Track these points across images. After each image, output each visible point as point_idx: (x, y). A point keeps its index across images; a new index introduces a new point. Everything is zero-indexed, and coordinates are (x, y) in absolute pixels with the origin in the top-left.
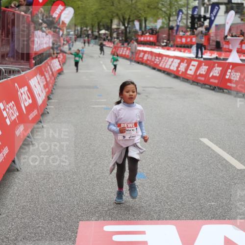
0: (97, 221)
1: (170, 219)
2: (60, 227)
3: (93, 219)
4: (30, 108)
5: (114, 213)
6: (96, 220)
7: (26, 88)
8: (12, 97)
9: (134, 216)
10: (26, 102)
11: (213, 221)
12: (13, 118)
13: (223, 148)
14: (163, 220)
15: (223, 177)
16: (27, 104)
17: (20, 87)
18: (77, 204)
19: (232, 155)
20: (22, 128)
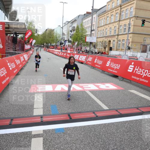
0: (35, 85)
1: (51, 84)
4: (23, 61)
7: (22, 57)
8: (19, 58)
10: (22, 59)
11: (60, 84)
12: (19, 63)
20: (21, 65)
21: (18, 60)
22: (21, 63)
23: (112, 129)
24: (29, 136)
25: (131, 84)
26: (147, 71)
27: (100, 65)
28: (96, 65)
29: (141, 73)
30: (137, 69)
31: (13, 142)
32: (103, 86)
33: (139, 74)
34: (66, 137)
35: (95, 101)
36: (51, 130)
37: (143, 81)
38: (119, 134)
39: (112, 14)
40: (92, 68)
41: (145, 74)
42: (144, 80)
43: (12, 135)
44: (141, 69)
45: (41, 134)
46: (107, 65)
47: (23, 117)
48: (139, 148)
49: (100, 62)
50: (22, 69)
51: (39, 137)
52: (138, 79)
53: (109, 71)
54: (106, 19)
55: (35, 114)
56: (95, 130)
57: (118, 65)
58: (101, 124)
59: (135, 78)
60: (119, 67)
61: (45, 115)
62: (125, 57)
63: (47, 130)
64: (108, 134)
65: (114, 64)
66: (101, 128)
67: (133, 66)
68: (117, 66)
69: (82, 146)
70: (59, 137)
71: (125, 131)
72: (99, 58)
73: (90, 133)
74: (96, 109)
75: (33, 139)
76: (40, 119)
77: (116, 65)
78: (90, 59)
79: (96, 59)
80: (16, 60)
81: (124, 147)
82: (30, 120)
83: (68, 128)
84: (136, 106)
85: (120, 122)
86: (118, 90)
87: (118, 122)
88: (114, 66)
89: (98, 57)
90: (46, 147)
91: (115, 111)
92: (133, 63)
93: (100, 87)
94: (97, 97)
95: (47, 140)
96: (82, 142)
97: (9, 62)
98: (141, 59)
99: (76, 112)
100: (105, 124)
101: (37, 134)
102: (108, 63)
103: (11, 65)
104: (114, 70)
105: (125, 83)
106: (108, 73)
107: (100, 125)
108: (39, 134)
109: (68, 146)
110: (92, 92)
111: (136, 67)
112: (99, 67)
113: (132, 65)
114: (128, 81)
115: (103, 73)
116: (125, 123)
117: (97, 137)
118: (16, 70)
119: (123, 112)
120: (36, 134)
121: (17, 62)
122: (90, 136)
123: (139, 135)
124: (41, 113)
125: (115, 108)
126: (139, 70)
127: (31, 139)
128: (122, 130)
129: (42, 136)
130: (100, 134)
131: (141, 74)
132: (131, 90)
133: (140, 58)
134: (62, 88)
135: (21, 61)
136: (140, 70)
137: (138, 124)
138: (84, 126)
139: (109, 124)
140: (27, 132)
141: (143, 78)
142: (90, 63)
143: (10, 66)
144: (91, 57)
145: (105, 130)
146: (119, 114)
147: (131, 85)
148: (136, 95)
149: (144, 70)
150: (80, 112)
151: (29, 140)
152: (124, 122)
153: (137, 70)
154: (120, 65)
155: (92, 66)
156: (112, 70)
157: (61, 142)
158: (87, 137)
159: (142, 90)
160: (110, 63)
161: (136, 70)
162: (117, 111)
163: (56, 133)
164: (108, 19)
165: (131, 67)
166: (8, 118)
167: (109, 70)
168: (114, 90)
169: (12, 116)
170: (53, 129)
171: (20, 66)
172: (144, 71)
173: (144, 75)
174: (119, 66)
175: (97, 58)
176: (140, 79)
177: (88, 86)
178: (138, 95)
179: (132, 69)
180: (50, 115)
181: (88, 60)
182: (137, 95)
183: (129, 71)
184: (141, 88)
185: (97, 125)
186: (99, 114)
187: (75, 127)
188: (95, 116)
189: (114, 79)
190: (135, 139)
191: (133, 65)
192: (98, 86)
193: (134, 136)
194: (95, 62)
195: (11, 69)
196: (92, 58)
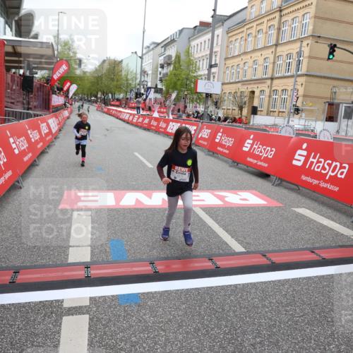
0: (75, 190)
1: (112, 190)
4: (47, 135)
7: (45, 124)
10: (45, 130)
11: (132, 191)
12: (36, 139)
16: (45, 132)
19: (148, 160)
20: (41, 144)
21: (33, 130)
22: (42, 139)
23: (252, 299)
24: (56, 311)
25: (299, 193)
26: (338, 164)
27: (228, 148)
28: (219, 148)
29: (324, 168)
30: (313, 160)
31: (19, 325)
32: (234, 198)
33: (319, 170)
34: (145, 315)
35: (214, 232)
36: (108, 297)
37: (326, 189)
38: (267, 310)
39: (259, 28)
40: (211, 155)
41: (333, 172)
42: (329, 186)
43: (15, 308)
44: (323, 160)
45: (86, 307)
46: (245, 149)
47: (44, 266)
48: (313, 341)
49: (229, 142)
50: (43, 152)
51: (80, 314)
52: (315, 182)
53: (250, 162)
54: (246, 40)
55: (71, 260)
56: (211, 299)
57: (269, 148)
58: (227, 286)
59: (309, 179)
60: (273, 153)
61: (95, 261)
62: (286, 132)
63: (100, 298)
64: (242, 310)
65: (260, 146)
66: (226, 295)
67: (305, 153)
68: (269, 152)
69: (180, 337)
70: (128, 314)
71: (282, 303)
72: (227, 133)
73: (200, 307)
74: (215, 251)
75: (65, 318)
76: (83, 272)
77: (265, 149)
78: (205, 133)
79: (220, 134)
81: (278, 340)
82: (59, 274)
83: (148, 293)
84: (309, 246)
85: (270, 282)
86: (269, 207)
87: (265, 283)
88: (261, 152)
89: (223, 128)
90: (96, 337)
91: (260, 256)
92: (305, 146)
93: (226, 199)
94: (218, 223)
95: (99, 320)
96: (180, 326)
97: (12, 136)
98: (324, 137)
99: (169, 256)
100: (236, 286)
101: (76, 307)
102: (246, 145)
103: (18, 143)
104: (261, 161)
105: (285, 192)
106: (245, 167)
107: (223, 288)
108: (81, 307)
109: (148, 337)
110: (209, 210)
111: (313, 154)
112: (227, 152)
113: (302, 149)
114: (293, 186)
115: (234, 166)
116: (283, 285)
117: (217, 315)
118: (30, 155)
119: (277, 259)
120: (74, 306)
121: (31, 136)
122: (200, 314)
123: (313, 311)
124: (87, 259)
125: (261, 249)
126: (318, 162)
127: (62, 319)
128: (274, 301)
129: (87, 312)
130: (223, 310)
131: (323, 172)
132: (298, 207)
133: (322, 133)
134: (137, 201)
136: (321, 162)
137: (311, 288)
138: (187, 289)
139: (245, 287)
140: (52, 301)
141: (326, 182)
142: (206, 143)
143: (14, 146)
144: (206, 129)
145: (236, 300)
146: (269, 262)
147: (300, 197)
148: (310, 221)
149: (330, 162)
150: (177, 257)
151: (55, 321)
152: (279, 281)
153: (315, 161)
154: (274, 149)
155: (209, 151)
156: (255, 161)
157: (131, 326)
158: (193, 316)
159: (324, 209)
160: (252, 145)
161: (312, 163)
162: (265, 256)
163: (120, 305)
164: (250, 39)
165: (299, 155)
166: (7, 269)
167: (249, 159)
168: (258, 208)
169: (18, 263)
170: (113, 296)
171: (39, 146)
172: (330, 165)
173: (330, 173)
174: (271, 151)
175: (221, 130)
176: (320, 183)
177: (198, 196)
178: (315, 221)
179: (302, 159)
180: (109, 263)
181: (199, 136)
182: (312, 220)
183: (295, 162)
184: (323, 203)
185: (216, 287)
186: (222, 263)
187: (166, 291)
188: (213, 267)
189: (260, 181)
190: (303, 321)
191: (304, 150)
192: (221, 198)
193: (302, 314)
194: (217, 141)
195: (16, 151)
196: (210, 131)
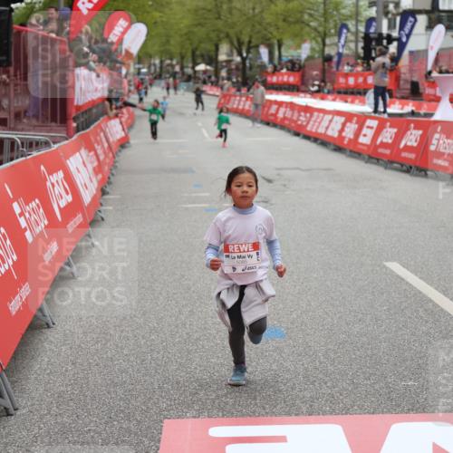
0: (196, 419)
2: (129, 431)
3: (188, 415)
5: (226, 403)
6: (194, 417)
7: (61, 174)
8: (34, 189)
9: (264, 409)
10: (61, 199)
11: (412, 415)
12: (38, 230)
13: (428, 279)
14: (319, 414)
15: (428, 334)
16: (63, 204)
17: (50, 173)
18: (160, 388)
19: (445, 293)
80: (16, 208)
118: (26, 290)
121: (22, 222)
135: (49, 212)
